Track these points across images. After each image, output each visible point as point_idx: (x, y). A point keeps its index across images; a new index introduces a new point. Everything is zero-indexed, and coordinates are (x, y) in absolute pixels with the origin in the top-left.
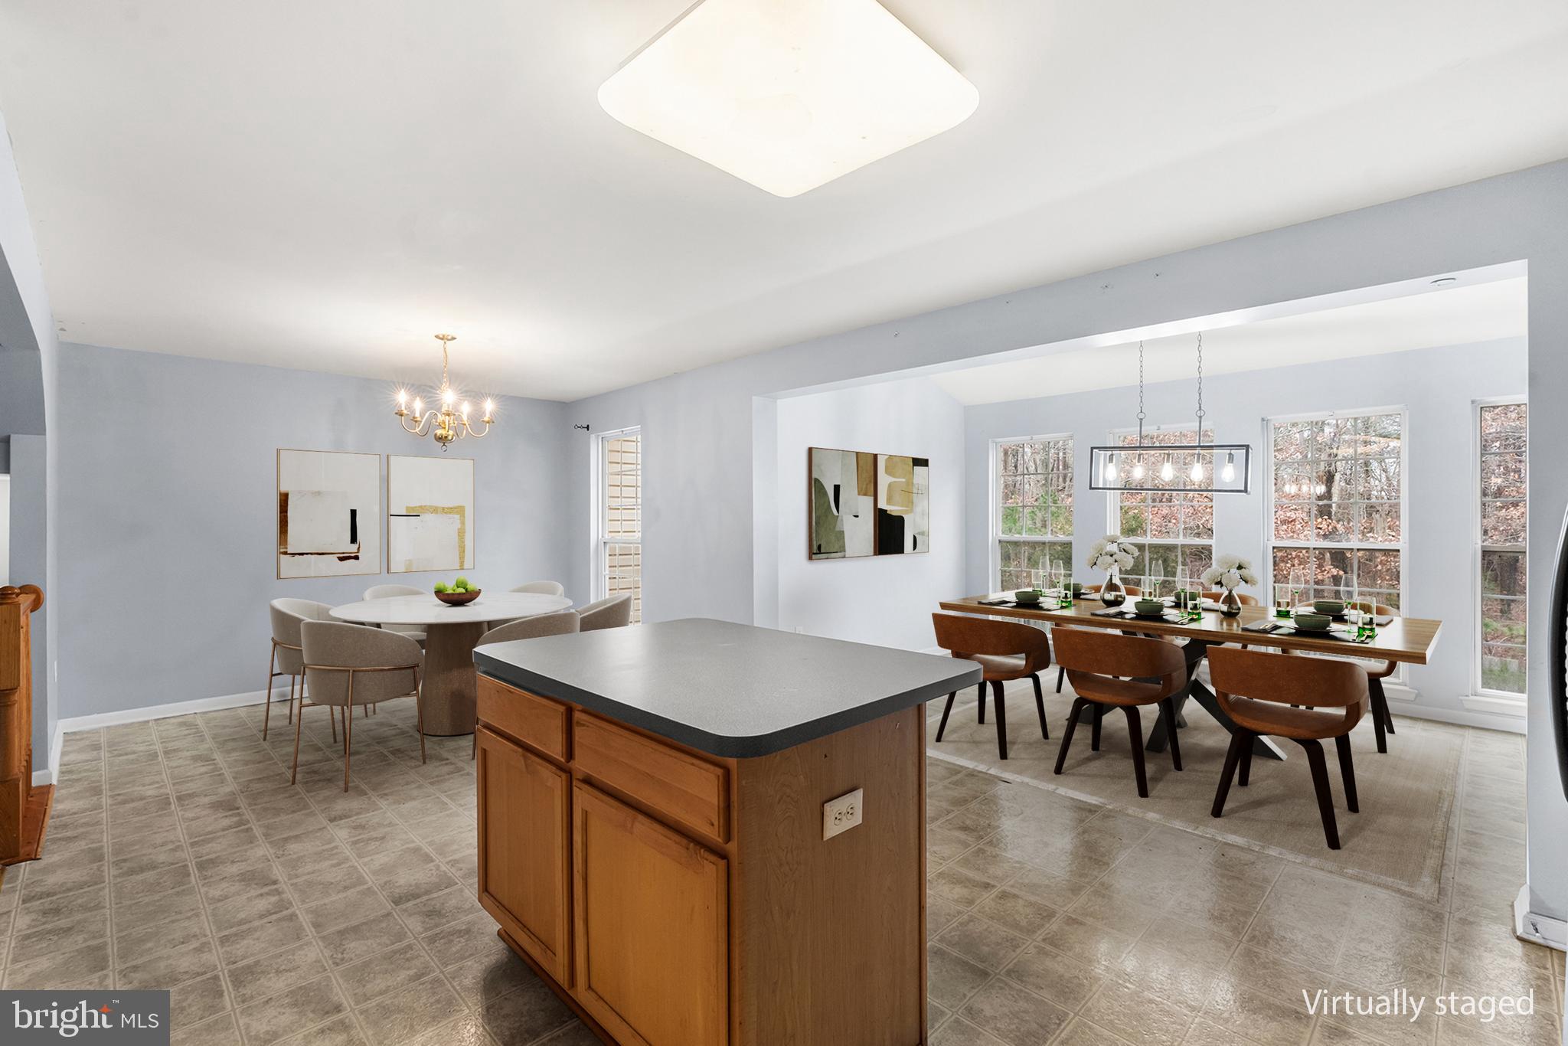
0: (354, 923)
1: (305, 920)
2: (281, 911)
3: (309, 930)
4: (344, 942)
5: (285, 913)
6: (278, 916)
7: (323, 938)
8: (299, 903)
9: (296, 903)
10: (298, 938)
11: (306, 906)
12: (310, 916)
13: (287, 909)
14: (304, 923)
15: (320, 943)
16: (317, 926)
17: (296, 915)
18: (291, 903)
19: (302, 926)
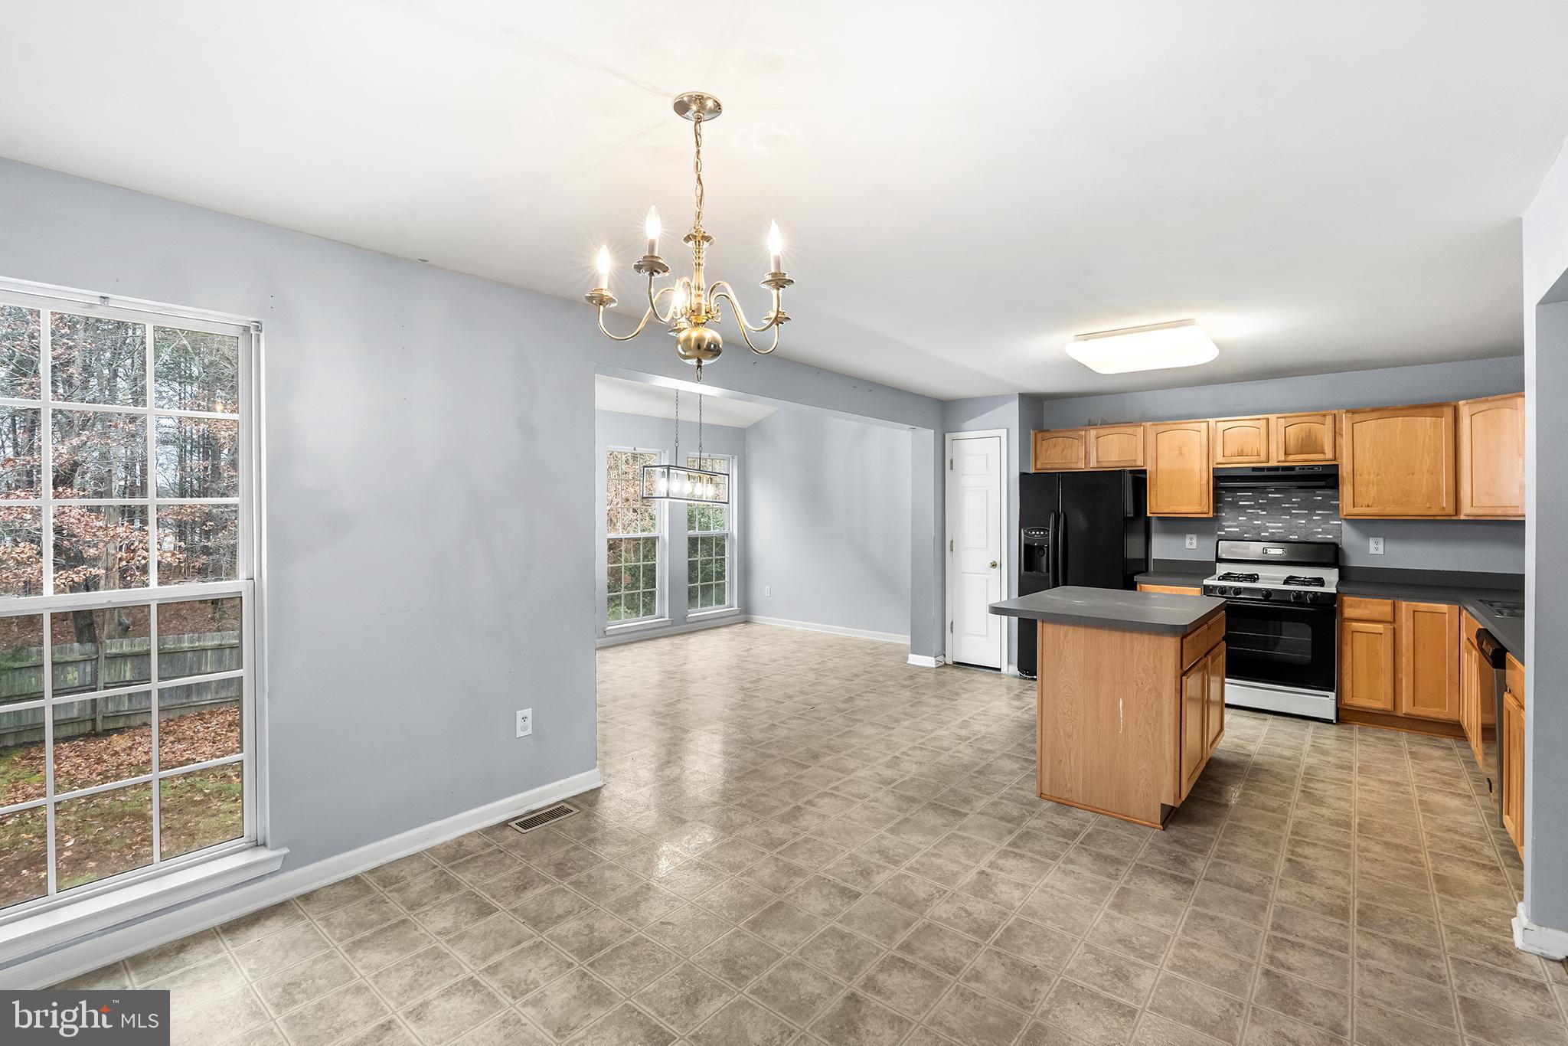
0: (1237, 891)
1: (1268, 918)
2: (1282, 939)
3: (1271, 909)
4: (1254, 885)
5: (1279, 935)
6: (1286, 936)
7: (1266, 897)
8: (1262, 934)
9: (1264, 936)
10: (1283, 909)
11: (1258, 928)
12: (1262, 918)
13: (1275, 937)
14: (1271, 916)
15: (1271, 895)
16: (1263, 908)
17: (1272, 926)
18: (1269, 941)
19: (1274, 915)
